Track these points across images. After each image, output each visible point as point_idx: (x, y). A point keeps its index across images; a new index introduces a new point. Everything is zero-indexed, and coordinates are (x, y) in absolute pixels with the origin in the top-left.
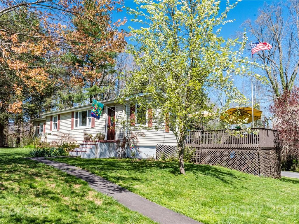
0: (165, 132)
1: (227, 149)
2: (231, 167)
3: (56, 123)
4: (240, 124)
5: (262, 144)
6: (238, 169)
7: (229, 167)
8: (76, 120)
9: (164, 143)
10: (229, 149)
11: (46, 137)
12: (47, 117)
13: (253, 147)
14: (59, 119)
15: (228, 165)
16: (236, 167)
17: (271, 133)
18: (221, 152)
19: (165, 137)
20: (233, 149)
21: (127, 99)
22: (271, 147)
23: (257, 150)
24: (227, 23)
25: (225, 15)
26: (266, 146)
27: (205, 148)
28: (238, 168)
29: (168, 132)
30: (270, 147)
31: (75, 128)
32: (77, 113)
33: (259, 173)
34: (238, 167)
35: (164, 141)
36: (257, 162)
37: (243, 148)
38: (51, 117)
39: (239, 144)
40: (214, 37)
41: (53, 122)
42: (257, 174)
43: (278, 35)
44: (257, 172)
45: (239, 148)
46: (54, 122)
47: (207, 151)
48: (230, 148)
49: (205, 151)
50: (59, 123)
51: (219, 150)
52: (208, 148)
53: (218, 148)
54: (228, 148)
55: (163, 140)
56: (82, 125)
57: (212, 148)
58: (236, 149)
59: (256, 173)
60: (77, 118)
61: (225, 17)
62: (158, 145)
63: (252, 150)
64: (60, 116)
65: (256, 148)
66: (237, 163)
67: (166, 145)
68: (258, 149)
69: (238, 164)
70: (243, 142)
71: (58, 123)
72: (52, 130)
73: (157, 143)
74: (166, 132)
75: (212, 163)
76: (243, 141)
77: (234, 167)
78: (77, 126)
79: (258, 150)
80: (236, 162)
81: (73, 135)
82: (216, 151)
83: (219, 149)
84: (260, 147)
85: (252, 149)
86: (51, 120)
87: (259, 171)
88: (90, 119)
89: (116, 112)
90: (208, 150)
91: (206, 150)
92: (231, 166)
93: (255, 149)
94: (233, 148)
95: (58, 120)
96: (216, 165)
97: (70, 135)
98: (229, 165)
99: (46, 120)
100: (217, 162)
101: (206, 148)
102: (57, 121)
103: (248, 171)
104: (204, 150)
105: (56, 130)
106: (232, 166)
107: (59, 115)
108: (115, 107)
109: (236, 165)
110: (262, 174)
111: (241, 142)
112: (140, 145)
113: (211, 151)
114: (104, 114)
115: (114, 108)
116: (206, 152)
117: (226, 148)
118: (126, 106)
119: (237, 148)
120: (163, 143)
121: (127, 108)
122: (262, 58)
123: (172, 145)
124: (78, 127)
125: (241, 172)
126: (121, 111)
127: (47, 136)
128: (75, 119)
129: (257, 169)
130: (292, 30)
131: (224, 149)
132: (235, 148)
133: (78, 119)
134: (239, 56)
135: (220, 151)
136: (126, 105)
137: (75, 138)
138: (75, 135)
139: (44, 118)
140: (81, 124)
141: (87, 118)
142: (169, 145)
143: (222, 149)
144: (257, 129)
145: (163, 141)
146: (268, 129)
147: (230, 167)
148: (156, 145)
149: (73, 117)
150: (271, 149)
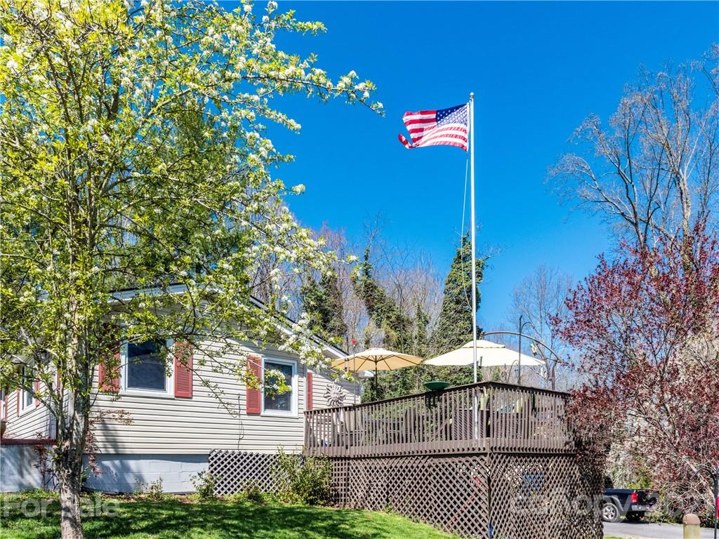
0: (245, 412)
1: (409, 459)
2: (419, 515)
6: (436, 520)
9: (241, 447)
10: (414, 456)
13: (474, 449)
16: (431, 516)
18: (396, 467)
19: (245, 427)
20: (425, 456)
22: (552, 447)
23: (483, 457)
27: (358, 458)
28: (436, 517)
29: (257, 414)
30: (543, 447)
33: (491, 535)
34: (437, 513)
35: (242, 442)
36: (484, 498)
47: (363, 467)
48: (416, 453)
49: (359, 467)
51: (391, 461)
52: (364, 458)
53: (388, 457)
54: (411, 454)
55: (238, 437)
57: (375, 458)
58: (430, 456)
62: (214, 453)
63: (471, 459)
65: (482, 451)
66: (433, 501)
68: (485, 455)
69: (436, 506)
73: (213, 447)
74: (249, 414)
75: (374, 503)
77: (425, 515)
79: (487, 459)
80: (430, 499)
82: (383, 467)
83: (391, 458)
85: (471, 455)
90: (366, 463)
91: (361, 465)
93: (478, 455)
96: (383, 510)
100: (384, 500)
101: (361, 458)
102: (6, 398)
104: (357, 463)
109: (431, 508)
110: (502, 536)
112: (128, 451)
113: (373, 467)
116: (361, 471)
117: (407, 454)
120: (236, 447)
124: (25, 410)
129: (484, 520)
131: (402, 457)
142: (261, 453)
143: (396, 458)
144: (484, 389)
145: (236, 442)
146: (534, 389)
148: (208, 452)
150: (550, 455)
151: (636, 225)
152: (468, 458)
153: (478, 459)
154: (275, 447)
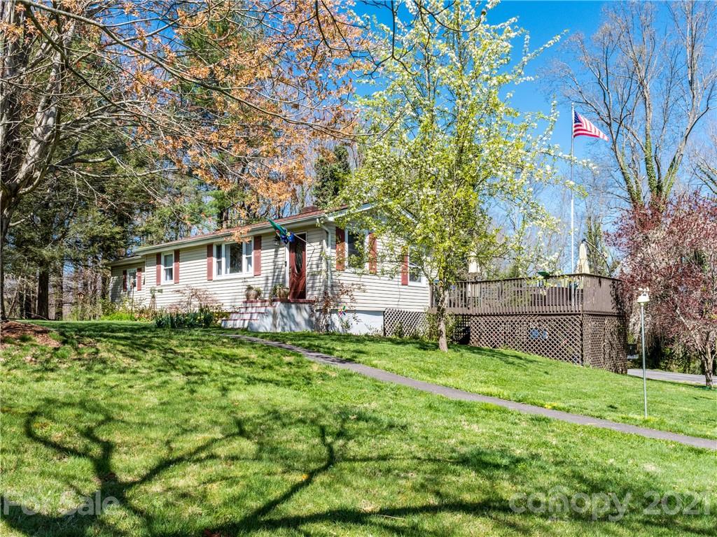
0: (400, 283)
1: (523, 316)
2: (530, 350)
3: (172, 269)
4: (544, 264)
5: (589, 305)
6: (543, 354)
7: (525, 350)
8: (218, 262)
9: (399, 306)
10: (526, 315)
11: (153, 297)
12: (146, 255)
13: (572, 311)
14: (177, 260)
15: (523, 347)
16: (539, 351)
17: (606, 283)
18: (512, 321)
19: (401, 293)
20: (535, 315)
21: (331, 219)
22: (607, 311)
23: (578, 316)
24: (522, 81)
25: (519, 71)
26: (597, 309)
27: (479, 315)
28: (543, 351)
29: (406, 285)
30: (604, 311)
31: (215, 276)
32: (219, 247)
33: (582, 360)
34: (543, 349)
35: (400, 303)
36: (579, 339)
37: (552, 313)
38: (159, 255)
39: (545, 305)
40: (501, 109)
41: (163, 267)
42: (578, 362)
43: (644, 68)
44: (578, 357)
45: (545, 313)
46: (166, 265)
47: (484, 321)
48: (528, 313)
49: (480, 321)
50: (177, 269)
51: (507, 318)
52: (485, 315)
55: (397, 300)
56: (231, 272)
57: (494, 315)
58: (539, 315)
59: (575, 359)
60: (219, 256)
61: (520, 74)
62: (387, 311)
63: (570, 317)
64: (179, 254)
65: (577, 312)
66: (541, 341)
67: (403, 310)
68: (580, 314)
69: (543, 344)
70: (552, 302)
71: (175, 268)
72: (162, 283)
73: (387, 306)
74: (403, 285)
75: (493, 344)
76: (552, 298)
77: (535, 350)
78: (219, 273)
79: (580, 317)
80: (539, 341)
81: (213, 292)
82: (501, 321)
83: (508, 315)
84: (584, 309)
85: (570, 315)
86: (159, 262)
87: (582, 356)
88: (249, 260)
89: (307, 245)
90: (486, 319)
91: (482, 320)
92: (530, 348)
93: (575, 315)
94: (534, 313)
95: (175, 261)
97: (208, 293)
98: (525, 347)
99: (144, 262)
100: (502, 342)
101: (482, 316)
102: (174, 264)
103: (561, 357)
104: (478, 319)
105: (172, 282)
106: (532, 348)
107: (177, 252)
108: (305, 235)
109: (539, 346)
110: (588, 361)
111: (549, 302)
113: (492, 321)
114: (281, 249)
115: (303, 236)
116: (482, 323)
117: (521, 313)
118: (327, 233)
119: (541, 313)
120: (396, 306)
121: (330, 236)
122: (607, 123)
123: (415, 311)
124: (224, 276)
125: (548, 359)
126: (318, 243)
127: (157, 294)
128: (215, 260)
129: (578, 352)
130: (674, 59)
131: (516, 315)
132: (538, 313)
133: (223, 260)
134: (544, 143)
135: (510, 320)
136: (328, 231)
137: (218, 298)
138: (217, 292)
139: (140, 257)
140: (229, 270)
141: (244, 256)
142: (408, 310)
143: (512, 315)
145: (397, 303)
146: (600, 277)
147: (528, 350)
148: (384, 310)
149: (210, 255)
150: (606, 315)
151: (610, 125)
152: (568, 317)
153: (575, 317)
154: (422, 307)
